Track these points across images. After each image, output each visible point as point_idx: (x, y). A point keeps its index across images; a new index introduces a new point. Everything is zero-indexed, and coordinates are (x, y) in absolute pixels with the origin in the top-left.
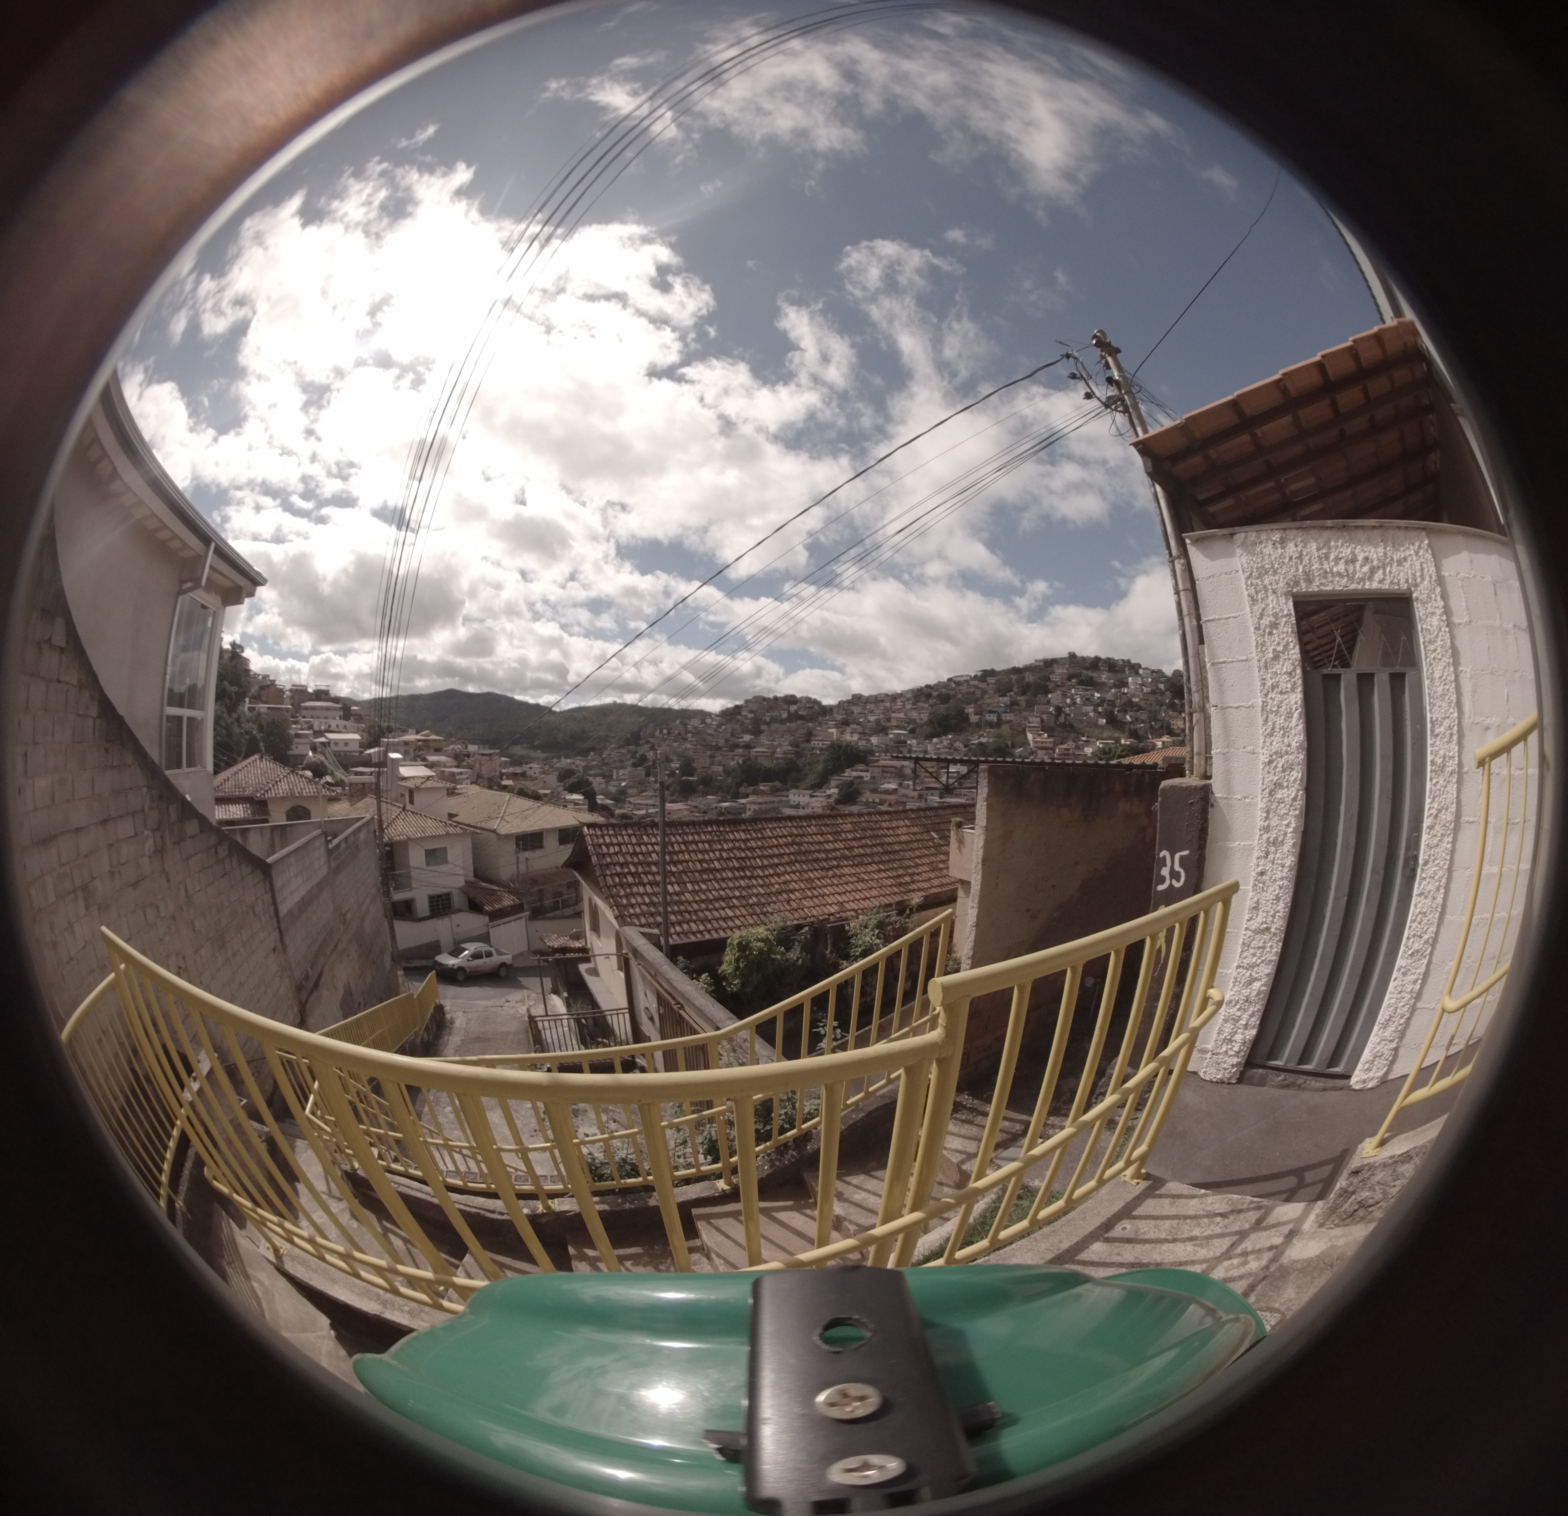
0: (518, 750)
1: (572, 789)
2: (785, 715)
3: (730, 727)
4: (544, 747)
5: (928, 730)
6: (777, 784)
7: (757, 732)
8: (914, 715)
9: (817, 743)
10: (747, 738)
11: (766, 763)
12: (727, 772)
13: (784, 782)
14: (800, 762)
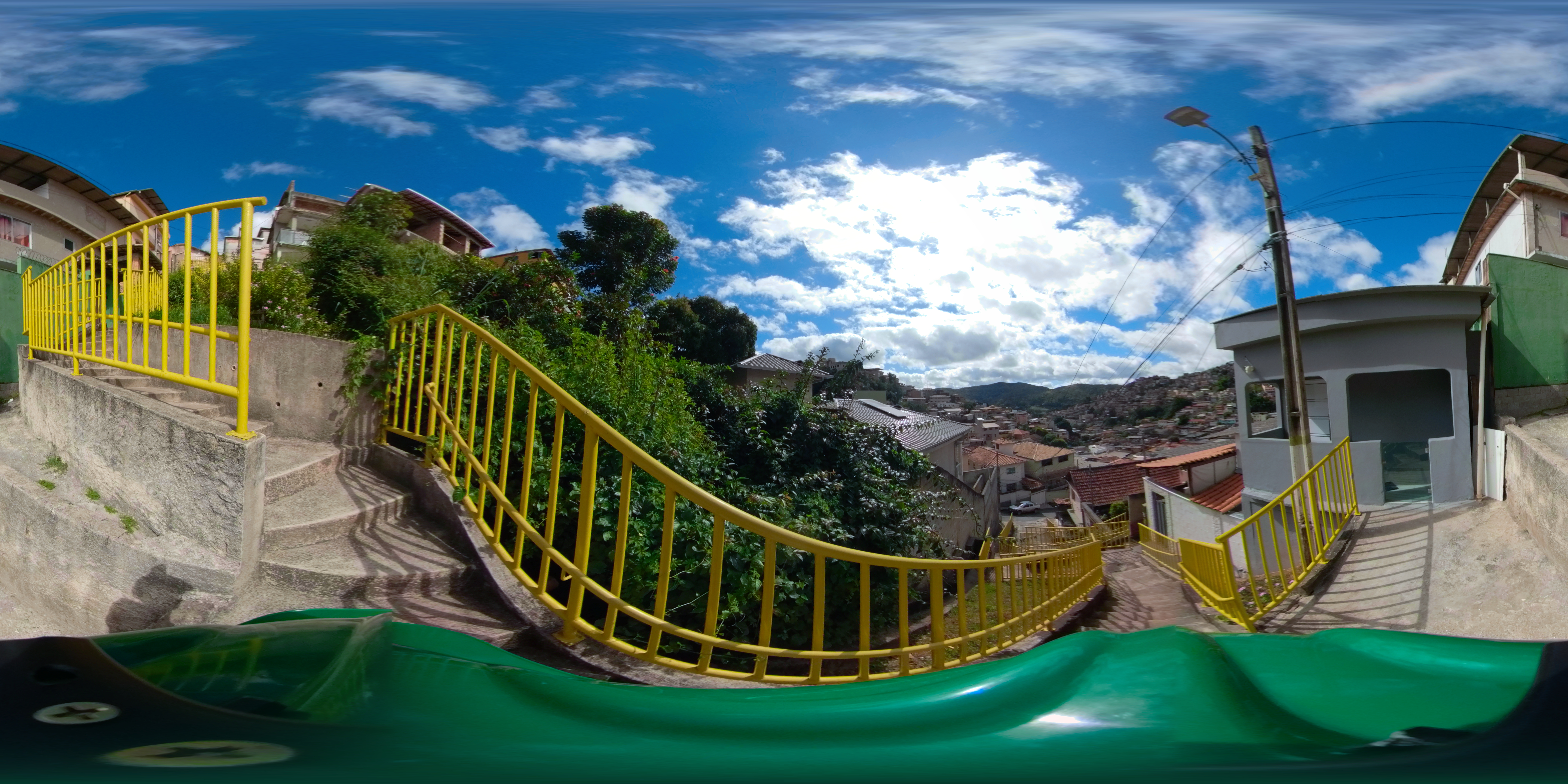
0: (1033, 408)
1: (1061, 427)
2: (1154, 385)
3: (1130, 392)
4: (1046, 406)
5: (1218, 388)
6: (1152, 417)
7: (1142, 394)
8: (1211, 381)
9: (1169, 397)
10: (1138, 397)
11: (1147, 408)
12: (1130, 414)
13: (1155, 416)
14: (1162, 407)
